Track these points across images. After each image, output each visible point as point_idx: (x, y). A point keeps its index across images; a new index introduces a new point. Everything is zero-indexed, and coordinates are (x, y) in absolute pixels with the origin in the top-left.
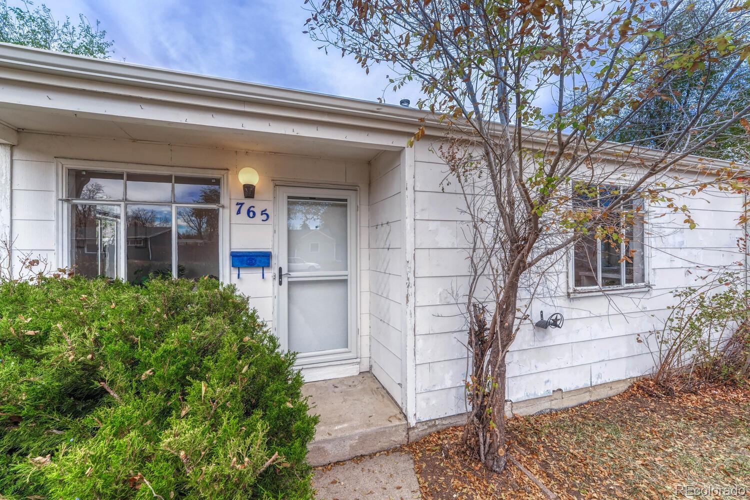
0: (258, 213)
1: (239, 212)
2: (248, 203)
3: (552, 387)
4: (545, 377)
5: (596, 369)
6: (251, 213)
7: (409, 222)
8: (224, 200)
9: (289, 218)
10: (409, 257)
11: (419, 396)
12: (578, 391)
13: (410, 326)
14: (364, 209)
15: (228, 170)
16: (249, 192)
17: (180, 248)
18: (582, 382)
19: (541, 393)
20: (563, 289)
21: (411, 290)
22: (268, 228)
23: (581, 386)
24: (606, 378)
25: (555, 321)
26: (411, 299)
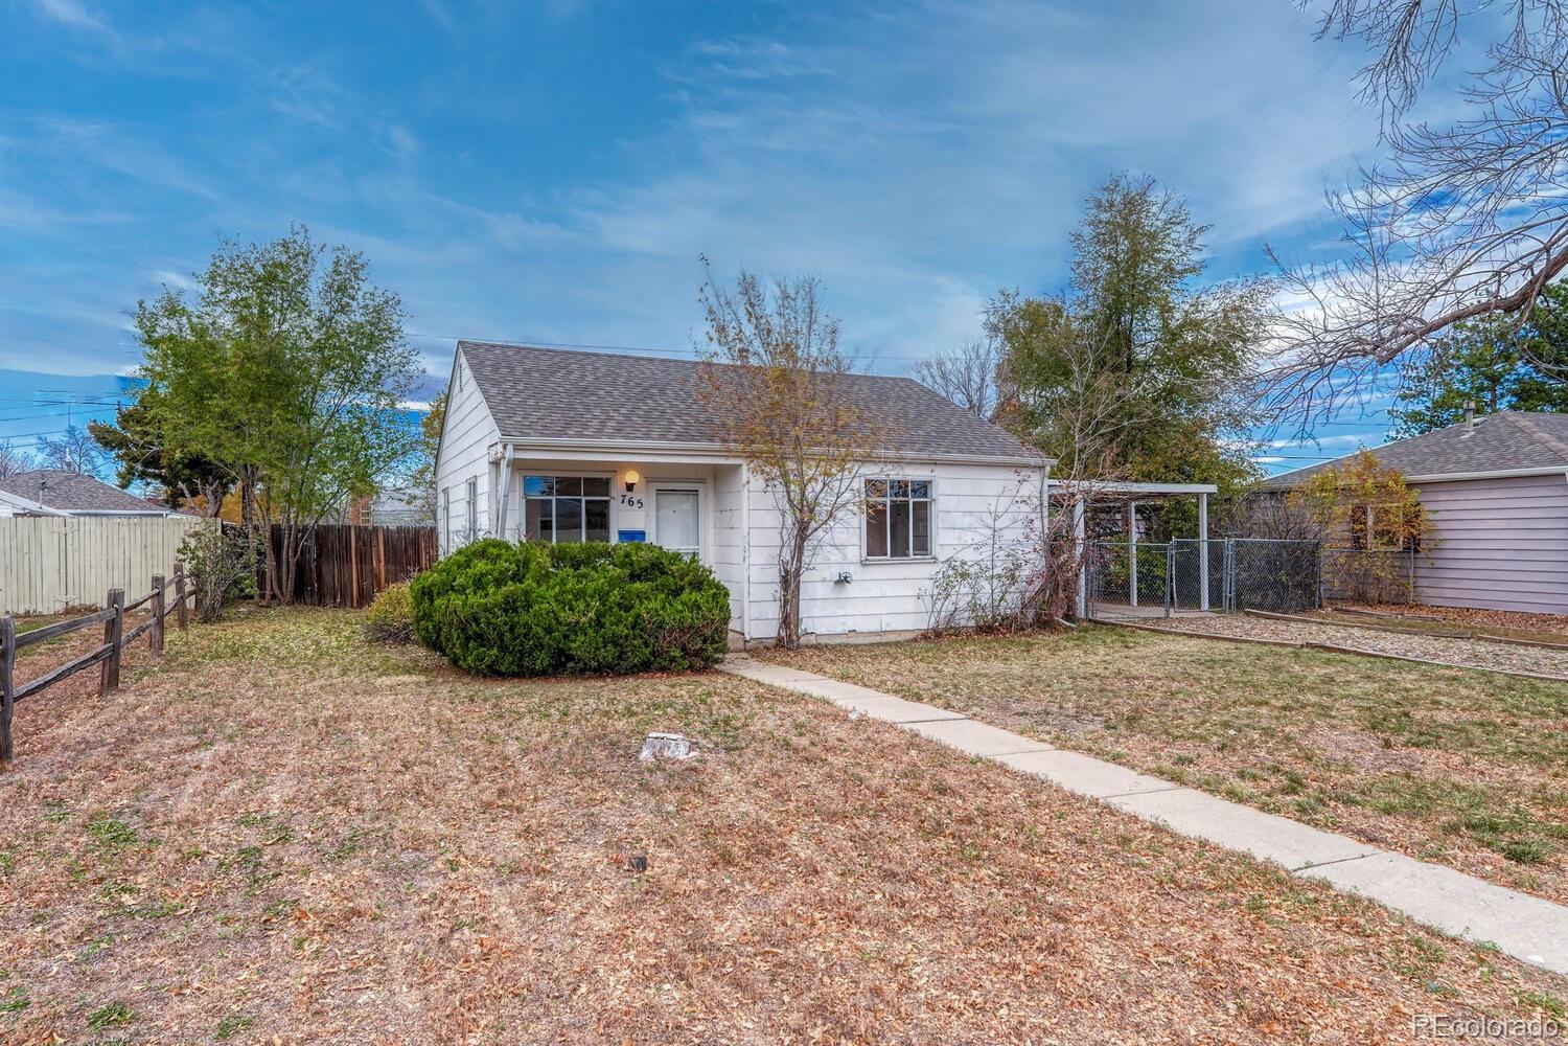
0: (635, 503)
1: (623, 502)
2: (629, 495)
3: (847, 628)
4: (842, 620)
5: (885, 619)
6: (631, 503)
7: (745, 511)
8: (613, 493)
9: (657, 510)
10: (745, 534)
11: (752, 622)
12: (871, 633)
13: (746, 577)
14: (711, 497)
15: (615, 471)
16: (630, 487)
17: (588, 513)
18: (875, 627)
19: (839, 630)
20: (857, 559)
21: (747, 554)
22: (641, 513)
23: (873, 630)
24: (894, 627)
25: (846, 578)
26: (747, 560)
